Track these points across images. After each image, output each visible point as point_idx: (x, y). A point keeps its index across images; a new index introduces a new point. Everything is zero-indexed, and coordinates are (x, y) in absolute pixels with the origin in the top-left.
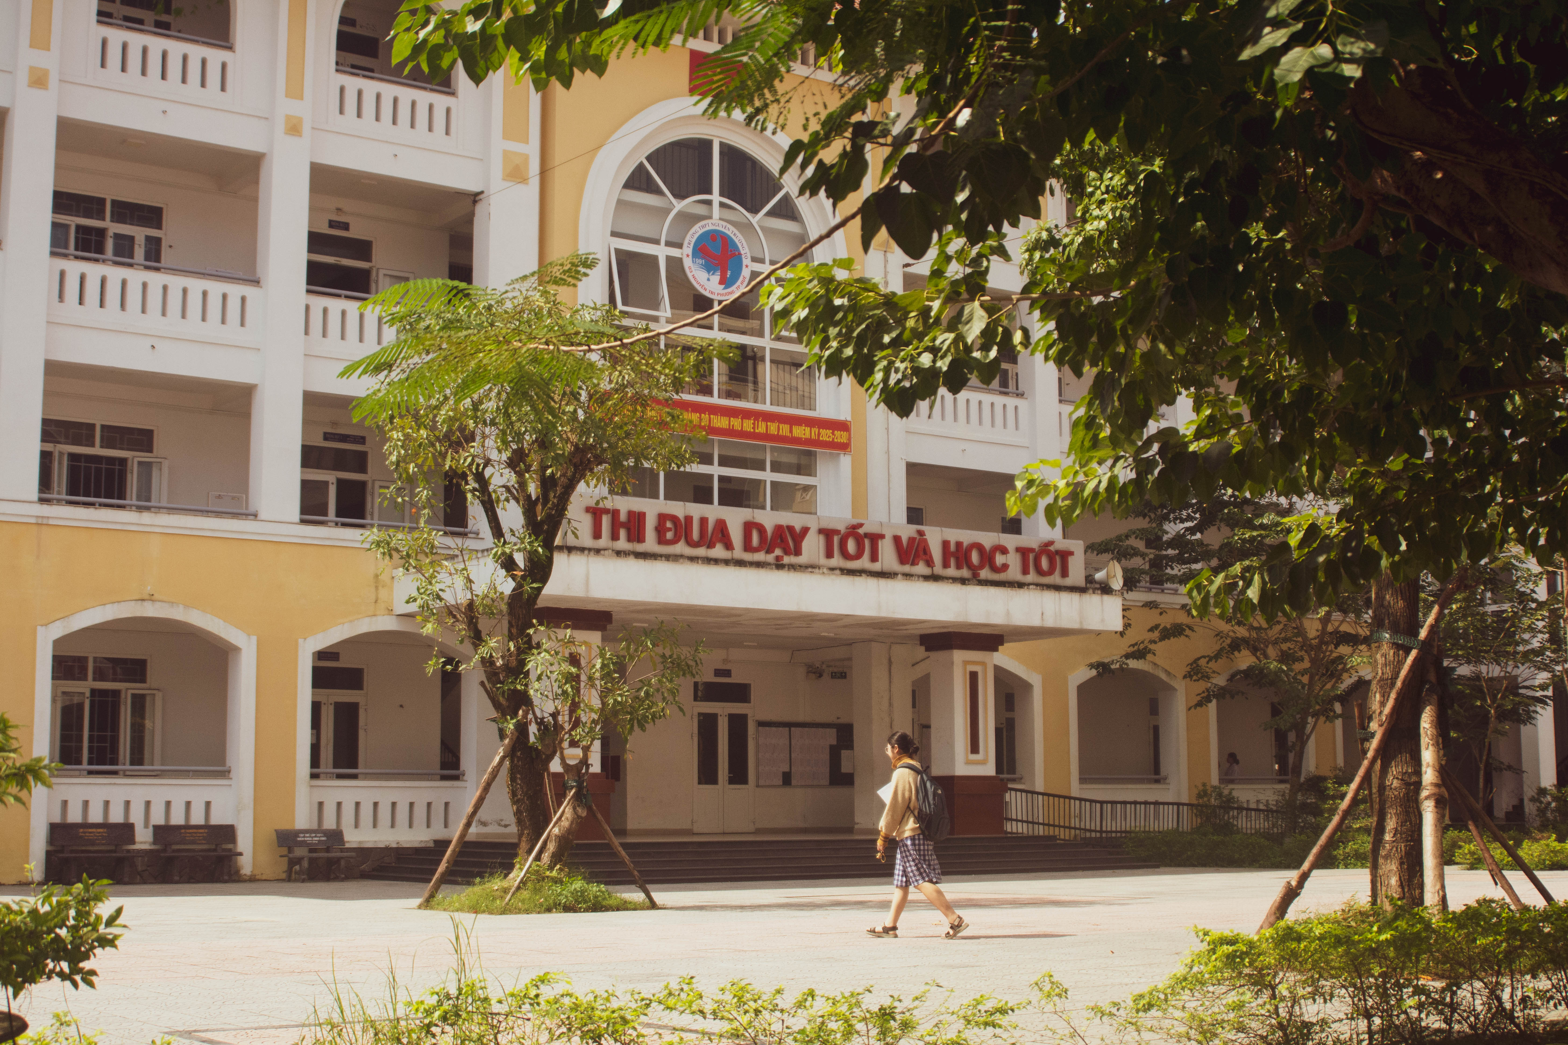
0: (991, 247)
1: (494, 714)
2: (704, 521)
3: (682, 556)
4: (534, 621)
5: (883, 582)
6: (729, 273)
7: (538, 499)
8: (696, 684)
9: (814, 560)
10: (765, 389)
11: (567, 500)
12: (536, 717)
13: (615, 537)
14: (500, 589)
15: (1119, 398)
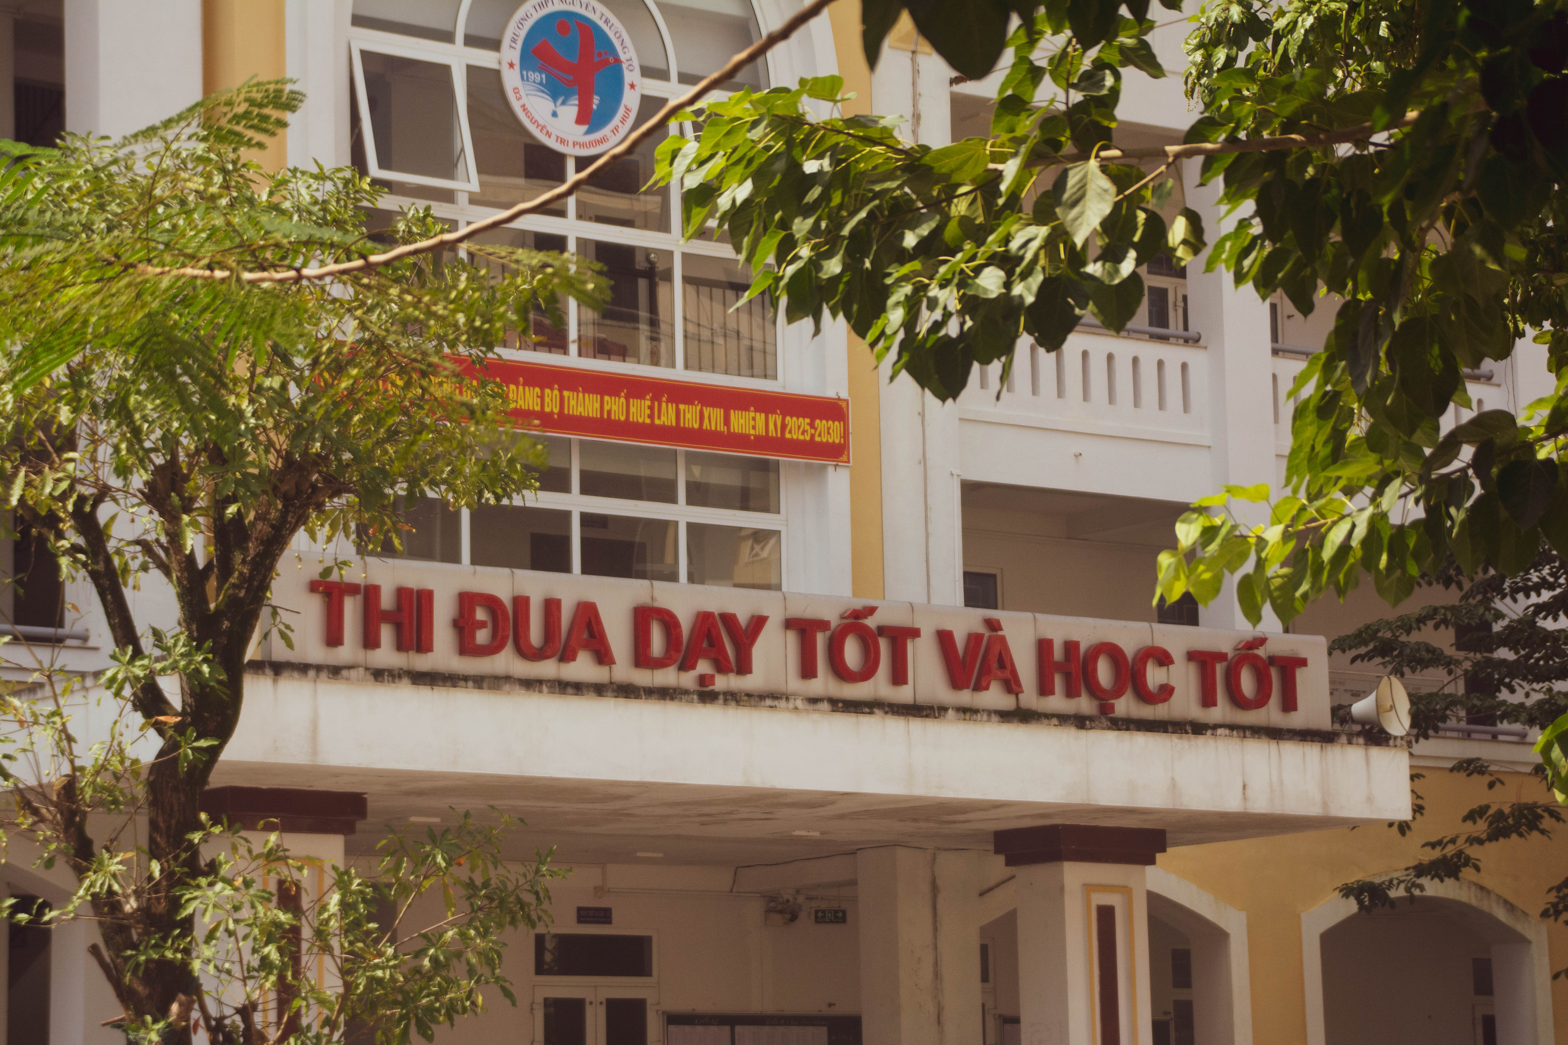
0: (1122, 49)
1: (119, 1013)
2: (551, 606)
3: (508, 678)
4: (203, 816)
5: (917, 726)
6: (596, 100)
7: (209, 566)
8: (540, 940)
9: (776, 684)
10: (672, 337)
11: (271, 568)
12: (207, 1017)
13: (370, 641)
14: (131, 752)
15: (1388, 354)
